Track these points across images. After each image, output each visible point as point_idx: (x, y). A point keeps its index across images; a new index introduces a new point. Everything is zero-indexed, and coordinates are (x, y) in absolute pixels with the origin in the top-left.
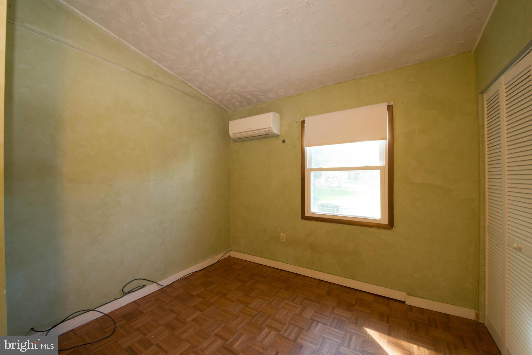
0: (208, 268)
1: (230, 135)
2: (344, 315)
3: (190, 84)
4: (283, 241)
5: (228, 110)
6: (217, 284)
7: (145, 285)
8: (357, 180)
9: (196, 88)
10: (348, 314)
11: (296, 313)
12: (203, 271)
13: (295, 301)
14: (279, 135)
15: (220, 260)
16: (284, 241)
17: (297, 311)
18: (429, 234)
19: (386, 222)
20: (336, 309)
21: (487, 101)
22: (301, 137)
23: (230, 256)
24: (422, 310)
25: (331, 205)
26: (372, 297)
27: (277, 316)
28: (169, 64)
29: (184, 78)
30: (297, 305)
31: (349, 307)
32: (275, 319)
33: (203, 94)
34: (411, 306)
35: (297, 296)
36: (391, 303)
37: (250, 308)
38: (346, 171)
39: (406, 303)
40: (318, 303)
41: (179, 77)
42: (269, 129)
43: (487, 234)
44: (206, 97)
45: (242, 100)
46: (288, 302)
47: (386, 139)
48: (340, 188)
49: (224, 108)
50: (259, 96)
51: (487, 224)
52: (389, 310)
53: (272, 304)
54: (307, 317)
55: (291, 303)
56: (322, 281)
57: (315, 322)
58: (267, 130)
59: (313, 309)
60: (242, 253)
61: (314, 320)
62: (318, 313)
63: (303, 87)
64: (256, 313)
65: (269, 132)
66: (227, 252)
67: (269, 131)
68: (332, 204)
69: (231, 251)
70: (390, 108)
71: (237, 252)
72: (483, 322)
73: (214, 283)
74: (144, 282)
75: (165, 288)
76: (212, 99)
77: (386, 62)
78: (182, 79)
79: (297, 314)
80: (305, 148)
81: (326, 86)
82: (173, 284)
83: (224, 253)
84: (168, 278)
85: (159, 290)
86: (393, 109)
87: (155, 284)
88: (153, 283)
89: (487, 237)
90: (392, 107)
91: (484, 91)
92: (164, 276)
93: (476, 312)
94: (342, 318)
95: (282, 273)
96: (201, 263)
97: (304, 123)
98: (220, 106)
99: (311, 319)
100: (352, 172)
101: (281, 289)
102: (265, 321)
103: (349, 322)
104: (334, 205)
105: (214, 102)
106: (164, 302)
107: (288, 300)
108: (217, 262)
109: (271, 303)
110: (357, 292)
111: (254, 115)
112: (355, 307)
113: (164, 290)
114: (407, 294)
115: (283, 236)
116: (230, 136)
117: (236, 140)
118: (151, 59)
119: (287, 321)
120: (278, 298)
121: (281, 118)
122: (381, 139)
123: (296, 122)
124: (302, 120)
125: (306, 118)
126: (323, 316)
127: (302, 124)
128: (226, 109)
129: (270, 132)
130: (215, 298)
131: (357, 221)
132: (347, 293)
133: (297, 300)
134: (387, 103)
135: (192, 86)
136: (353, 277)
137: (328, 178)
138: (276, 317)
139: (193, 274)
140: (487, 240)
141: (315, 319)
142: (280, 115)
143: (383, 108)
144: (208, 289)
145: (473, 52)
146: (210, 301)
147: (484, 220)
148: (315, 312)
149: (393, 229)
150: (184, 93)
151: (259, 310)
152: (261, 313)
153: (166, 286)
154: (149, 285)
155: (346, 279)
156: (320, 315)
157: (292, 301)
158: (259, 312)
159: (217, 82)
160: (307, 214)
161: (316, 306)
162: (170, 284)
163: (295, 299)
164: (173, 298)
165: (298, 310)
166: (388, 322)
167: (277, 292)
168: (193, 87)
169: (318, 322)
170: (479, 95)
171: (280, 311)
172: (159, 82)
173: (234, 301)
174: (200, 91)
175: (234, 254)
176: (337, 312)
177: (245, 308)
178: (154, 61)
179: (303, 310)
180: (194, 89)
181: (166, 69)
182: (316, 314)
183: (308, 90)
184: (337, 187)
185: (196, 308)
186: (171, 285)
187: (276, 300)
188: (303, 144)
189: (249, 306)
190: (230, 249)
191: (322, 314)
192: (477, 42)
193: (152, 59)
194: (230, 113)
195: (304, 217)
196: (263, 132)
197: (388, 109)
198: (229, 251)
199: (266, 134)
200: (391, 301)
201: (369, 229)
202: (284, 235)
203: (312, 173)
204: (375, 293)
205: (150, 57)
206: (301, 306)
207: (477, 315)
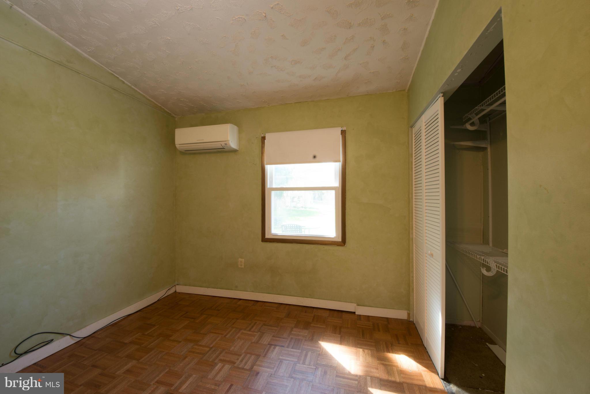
0: (145, 309)
1: (176, 145)
2: (302, 334)
3: (121, 78)
4: (241, 267)
5: (174, 115)
6: (158, 326)
7: (52, 340)
8: (322, 200)
9: (130, 85)
10: (305, 333)
11: (253, 341)
12: (138, 313)
13: (252, 330)
14: (238, 150)
15: (161, 298)
16: (243, 267)
17: (254, 339)
18: (373, 248)
19: (340, 240)
20: (294, 329)
21: (415, 134)
22: (262, 154)
23: (176, 291)
24: (368, 318)
25: (293, 226)
26: (328, 312)
27: (233, 348)
28: (90, 50)
29: (113, 70)
30: (255, 333)
31: (307, 325)
32: (230, 352)
33: (139, 92)
34: (360, 315)
35: (255, 324)
36: (345, 316)
37: (200, 346)
38: (311, 191)
39: (356, 313)
40: (277, 327)
41: (105, 68)
42: (225, 142)
43: (414, 245)
44: (144, 96)
45: (193, 106)
46: (245, 332)
47: (339, 161)
48: (305, 208)
49: (168, 113)
50: (214, 104)
51: (414, 236)
52: (341, 322)
53: (226, 337)
54: (265, 343)
55: (248, 332)
56: (282, 304)
57: (273, 347)
58: (223, 144)
59: (271, 334)
60: (191, 286)
61: (272, 345)
62: (277, 337)
63: (263, 101)
64: (208, 349)
65: (225, 146)
66: (172, 287)
67: (226, 144)
68: (295, 225)
69: (177, 286)
70: (343, 133)
71: (186, 285)
72: (413, 320)
73: (154, 326)
74: (51, 336)
75: (84, 340)
76: (152, 100)
77: (340, 89)
78: (110, 71)
79: (254, 343)
80: (266, 166)
81: (287, 104)
82: (96, 334)
83: (168, 289)
84: (88, 327)
85: (75, 343)
86: (345, 134)
87: (68, 337)
88: (64, 336)
89: (414, 247)
90: (344, 132)
91: (413, 126)
92: (81, 326)
93: (408, 312)
94: (300, 337)
95: (240, 302)
96: (136, 304)
97: (265, 139)
98: (164, 109)
99: (268, 344)
100: (316, 192)
101: (237, 319)
102: (217, 357)
103: (305, 340)
104: (297, 225)
105: (154, 103)
106: (84, 357)
107: (245, 329)
108: (158, 300)
109: (226, 335)
110: (315, 310)
111: (207, 125)
112: (312, 325)
113: (81, 343)
114: (356, 305)
115: (241, 262)
116: (176, 147)
117: (185, 152)
118: (63, 39)
119: (243, 351)
120: (234, 329)
121: (240, 132)
122: (336, 161)
123: (257, 138)
124: (262, 135)
125: (266, 134)
126: (281, 339)
127: (263, 140)
128: (170, 114)
129: (227, 146)
130: (156, 342)
131: (315, 240)
132: (305, 312)
133: (254, 327)
134: (340, 127)
135: (124, 81)
136: (311, 296)
137: (294, 198)
138: (231, 350)
139: (124, 319)
140: (414, 250)
141: (273, 343)
142: (238, 128)
143: (337, 131)
144: (146, 333)
145: (406, 91)
146: (149, 346)
147: (412, 233)
148: (273, 336)
149: (346, 246)
150: (112, 88)
151: (211, 346)
152: (213, 349)
153: (84, 338)
154: (58, 339)
155: (304, 298)
156: (278, 339)
157: (250, 330)
158: (212, 348)
159: (159, 81)
160: (267, 236)
161: (274, 331)
162: (90, 334)
163: (252, 327)
164: (96, 350)
165: (256, 337)
166: (340, 334)
167: (233, 324)
168: (126, 82)
169: (276, 345)
170: (410, 128)
171: (236, 342)
172: (76, 72)
173: (180, 342)
174: (136, 89)
175: (181, 289)
176: (295, 333)
177: (194, 347)
178: (68, 43)
179: (260, 337)
180: (127, 85)
181: (86, 55)
182: (274, 338)
183: (269, 105)
184: (302, 207)
185: (130, 357)
186: (94, 335)
187: (232, 332)
188: (264, 161)
189: (200, 344)
190: (176, 283)
191: (280, 337)
192: (409, 83)
193: (66, 41)
194: (176, 119)
195: (265, 240)
196: (218, 145)
197: (342, 134)
198: (175, 286)
199: (222, 148)
200: (344, 314)
201: (326, 247)
202: (243, 260)
203: (273, 193)
204: (330, 308)
205: (62, 37)
206: (259, 333)
207: (409, 315)
